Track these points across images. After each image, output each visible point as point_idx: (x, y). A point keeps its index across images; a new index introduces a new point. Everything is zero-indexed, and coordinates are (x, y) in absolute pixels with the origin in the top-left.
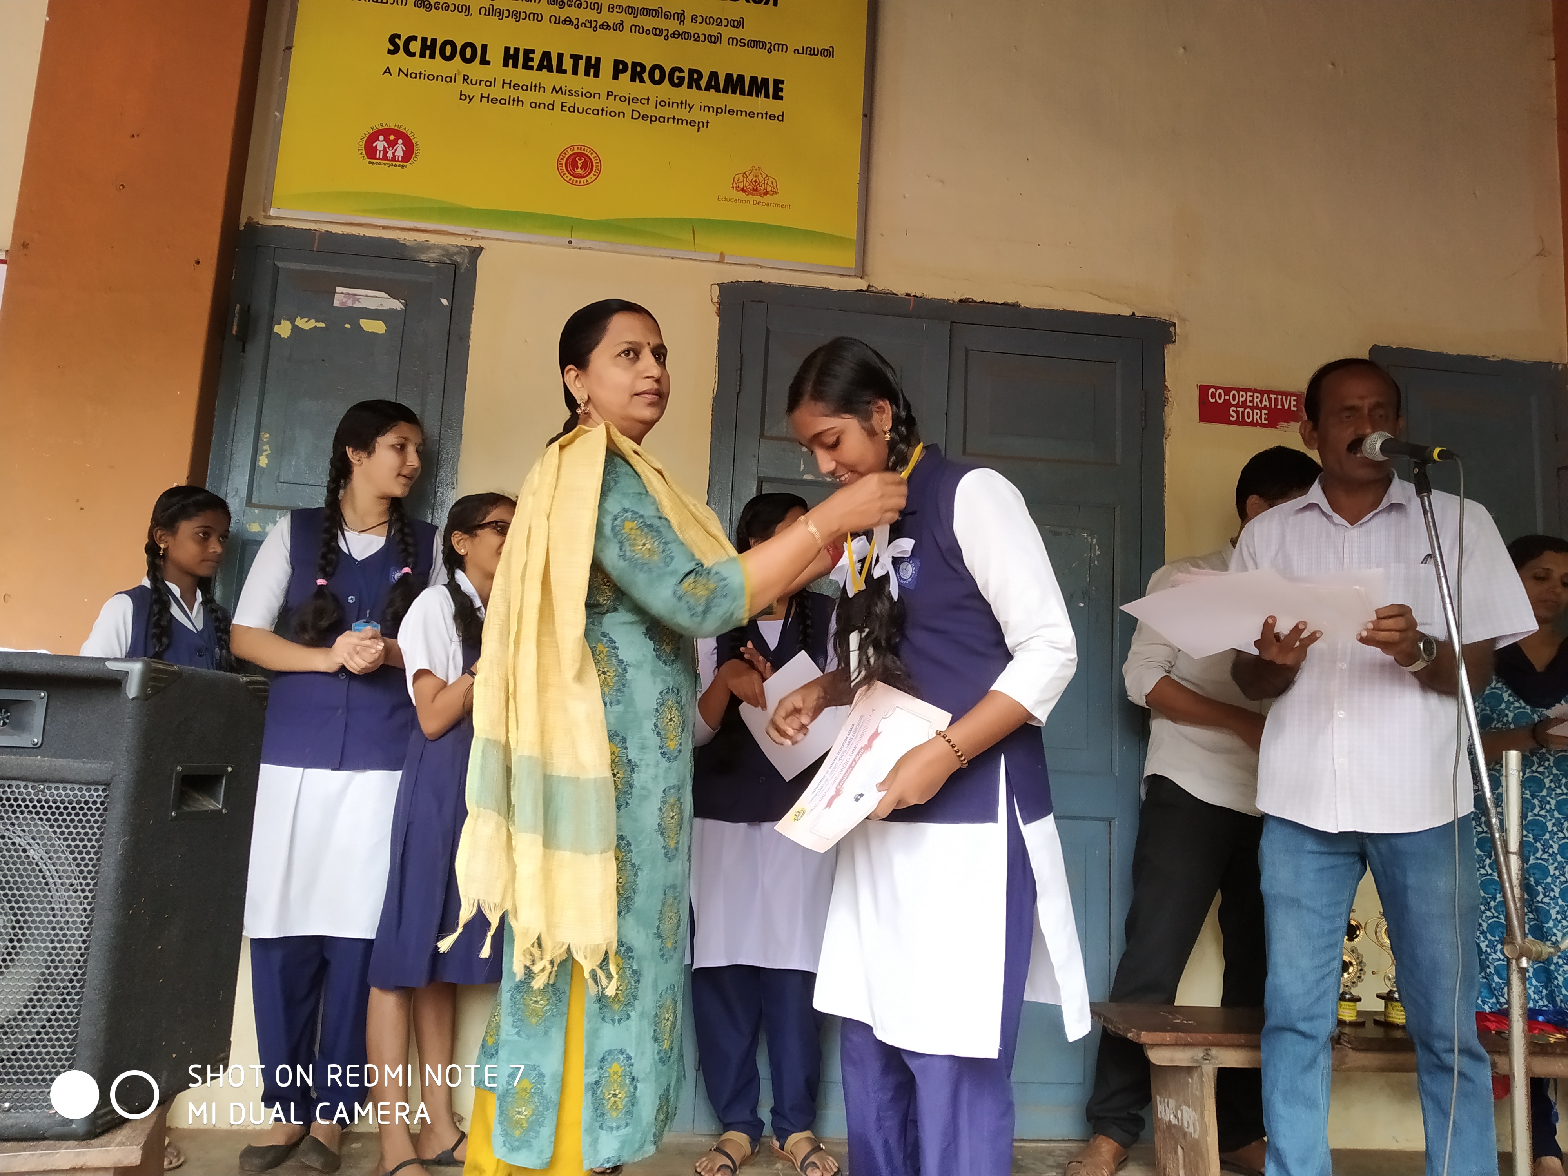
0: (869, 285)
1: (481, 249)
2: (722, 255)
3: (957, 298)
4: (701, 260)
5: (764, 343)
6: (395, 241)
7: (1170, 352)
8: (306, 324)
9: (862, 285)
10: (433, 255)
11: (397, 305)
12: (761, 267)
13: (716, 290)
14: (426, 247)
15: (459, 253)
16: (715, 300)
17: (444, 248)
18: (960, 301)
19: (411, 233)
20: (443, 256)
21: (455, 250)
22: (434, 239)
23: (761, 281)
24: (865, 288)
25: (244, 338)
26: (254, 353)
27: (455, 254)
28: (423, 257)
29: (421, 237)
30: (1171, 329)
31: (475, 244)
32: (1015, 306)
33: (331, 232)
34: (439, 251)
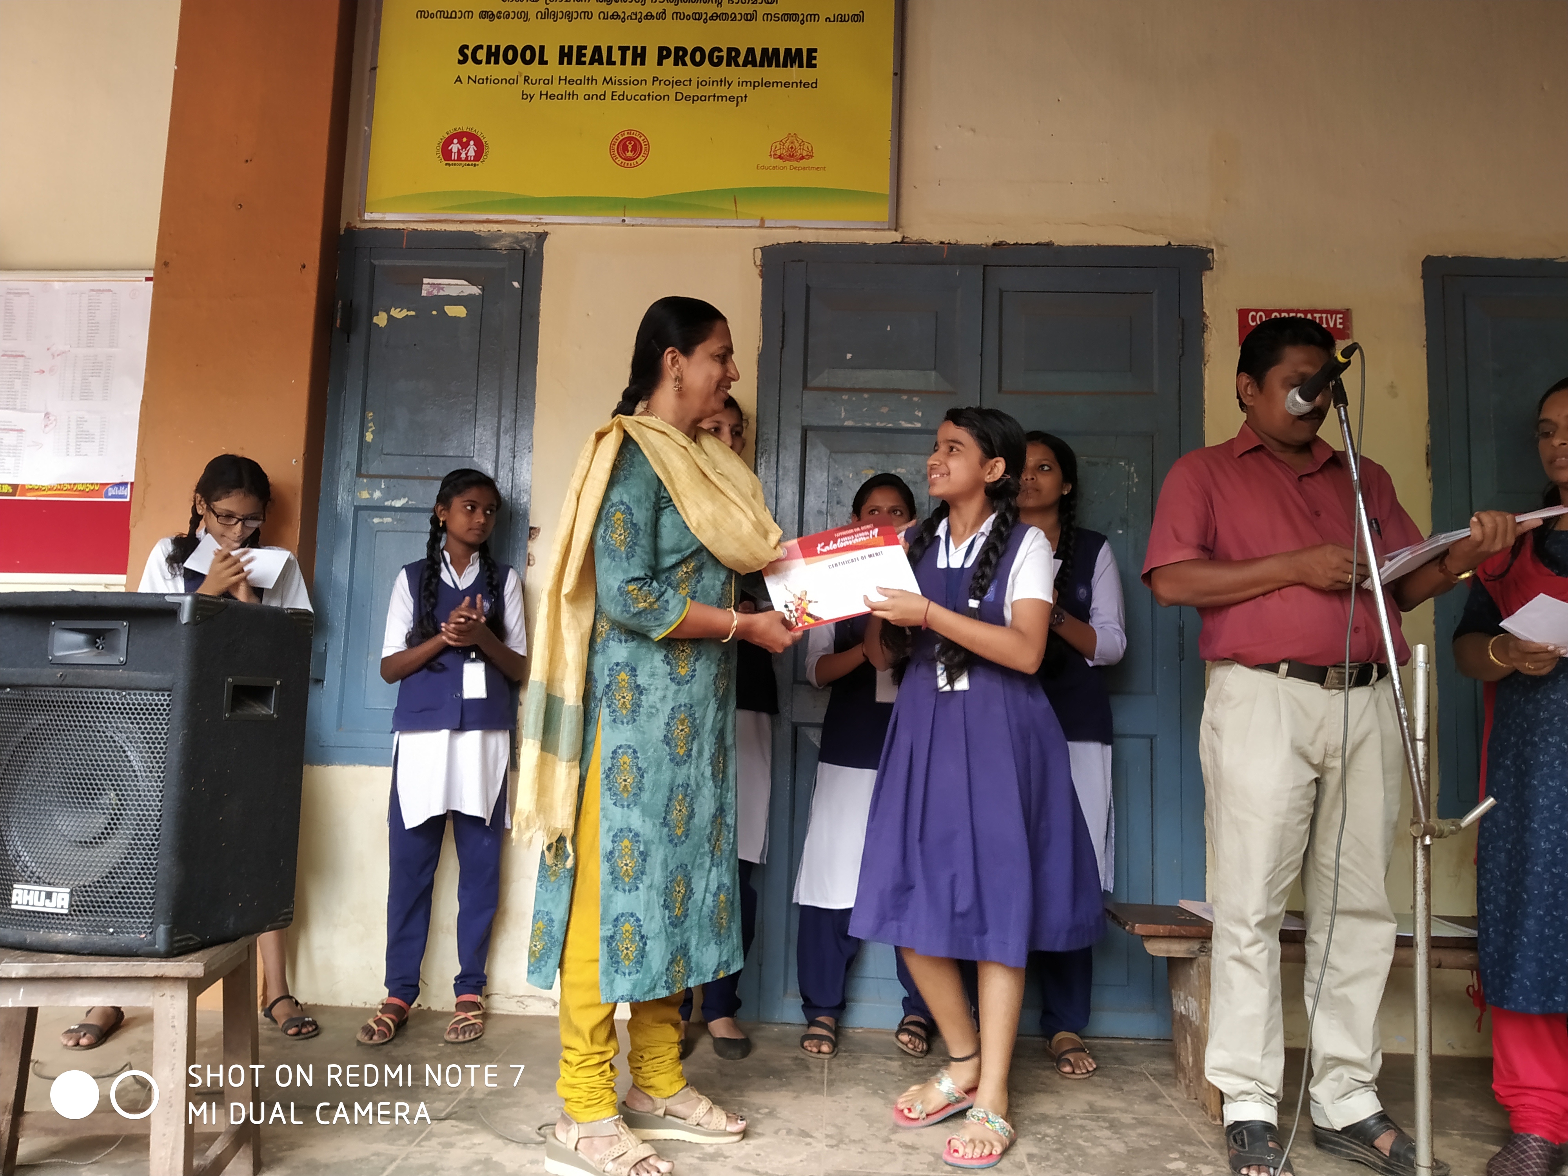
0: (904, 237)
1: (546, 234)
2: (762, 221)
3: (991, 241)
4: (743, 227)
5: (804, 299)
6: (471, 234)
7: (1207, 279)
8: (398, 314)
9: (897, 237)
10: (505, 243)
11: (475, 290)
12: (800, 228)
13: (759, 253)
14: (498, 236)
15: (527, 239)
16: (758, 263)
17: (514, 236)
18: (994, 244)
19: (485, 225)
20: (514, 243)
21: (524, 237)
22: (504, 228)
23: (800, 242)
24: (899, 240)
25: (348, 329)
26: (357, 342)
27: (524, 240)
28: (496, 246)
29: (495, 228)
30: (1209, 255)
31: (540, 229)
32: (1049, 245)
33: (417, 230)
34: (509, 239)
